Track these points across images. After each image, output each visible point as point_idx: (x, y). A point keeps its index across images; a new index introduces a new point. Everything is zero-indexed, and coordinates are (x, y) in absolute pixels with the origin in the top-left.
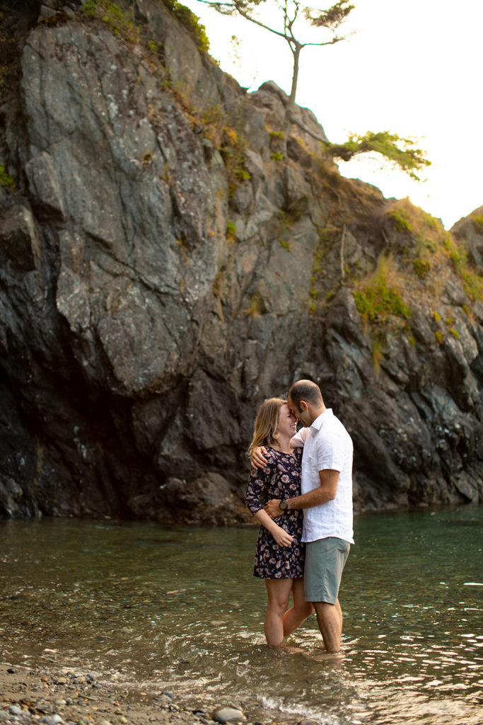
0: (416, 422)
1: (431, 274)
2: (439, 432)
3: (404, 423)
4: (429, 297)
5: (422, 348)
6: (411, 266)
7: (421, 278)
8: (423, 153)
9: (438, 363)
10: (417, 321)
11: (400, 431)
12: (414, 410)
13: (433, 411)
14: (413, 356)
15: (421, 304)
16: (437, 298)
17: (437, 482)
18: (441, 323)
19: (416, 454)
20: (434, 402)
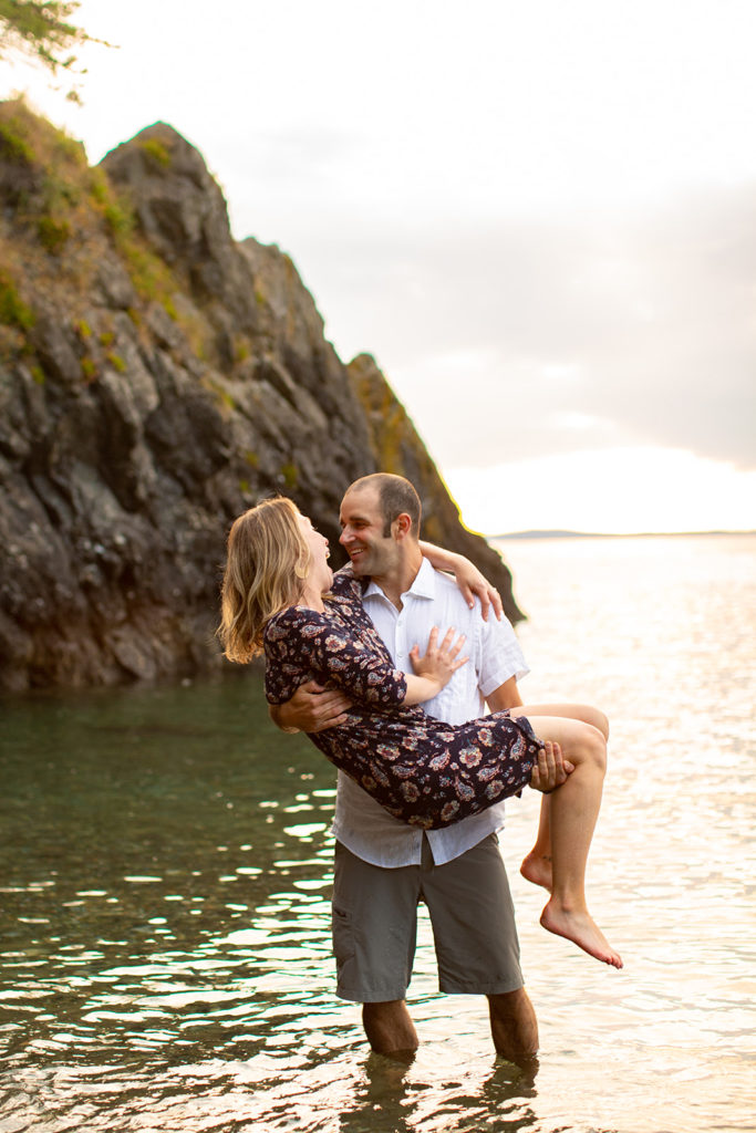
0: (43, 533)
1: (71, 247)
2: (86, 551)
3: (20, 533)
4: (68, 292)
5: (57, 390)
6: (32, 232)
7: (53, 253)
8: (60, 10)
9: (87, 420)
10: (48, 337)
11: (13, 549)
12: (38, 509)
13: (74, 512)
14: (38, 404)
15: (54, 304)
16: (83, 294)
17: (83, 648)
18: (92, 343)
19: (44, 592)
20: (74, 493)
